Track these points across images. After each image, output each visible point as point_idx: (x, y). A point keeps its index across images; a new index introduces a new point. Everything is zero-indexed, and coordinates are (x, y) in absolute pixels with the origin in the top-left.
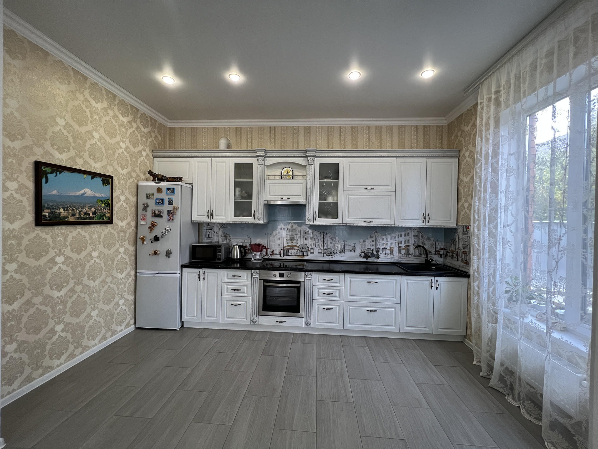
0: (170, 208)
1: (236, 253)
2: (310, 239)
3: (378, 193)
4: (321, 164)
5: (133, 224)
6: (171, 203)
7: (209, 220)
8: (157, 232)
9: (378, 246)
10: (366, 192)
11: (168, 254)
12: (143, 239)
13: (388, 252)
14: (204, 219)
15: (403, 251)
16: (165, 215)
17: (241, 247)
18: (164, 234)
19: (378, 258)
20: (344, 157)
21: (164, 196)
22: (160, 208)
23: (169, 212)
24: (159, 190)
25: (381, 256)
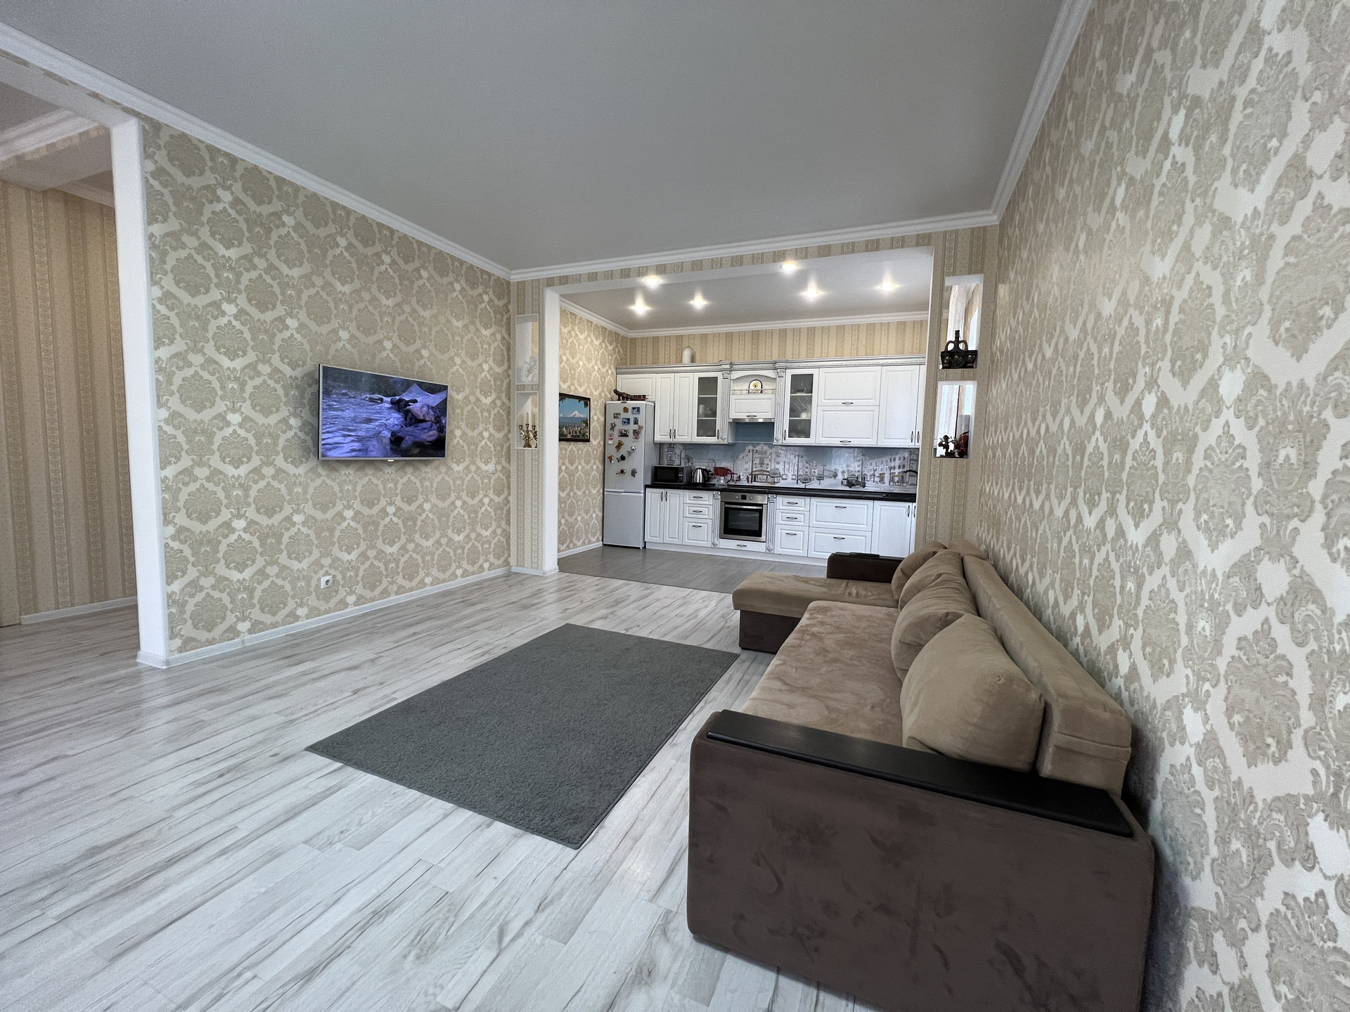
0: (636, 427)
1: (699, 477)
2: (782, 464)
3: (859, 408)
4: (794, 377)
5: (602, 443)
6: (636, 422)
7: (671, 440)
8: (623, 451)
9: (865, 472)
10: (844, 407)
11: (634, 473)
12: (610, 458)
13: (877, 479)
14: (666, 439)
15: (896, 479)
16: (631, 434)
17: (703, 470)
18: (629, 453)
19: (864, 486)
20: (819, 367)
21: (630, 415)
22: (626, 427)
23: (634, 431)
24: (626, 410)
25: (868, 484)
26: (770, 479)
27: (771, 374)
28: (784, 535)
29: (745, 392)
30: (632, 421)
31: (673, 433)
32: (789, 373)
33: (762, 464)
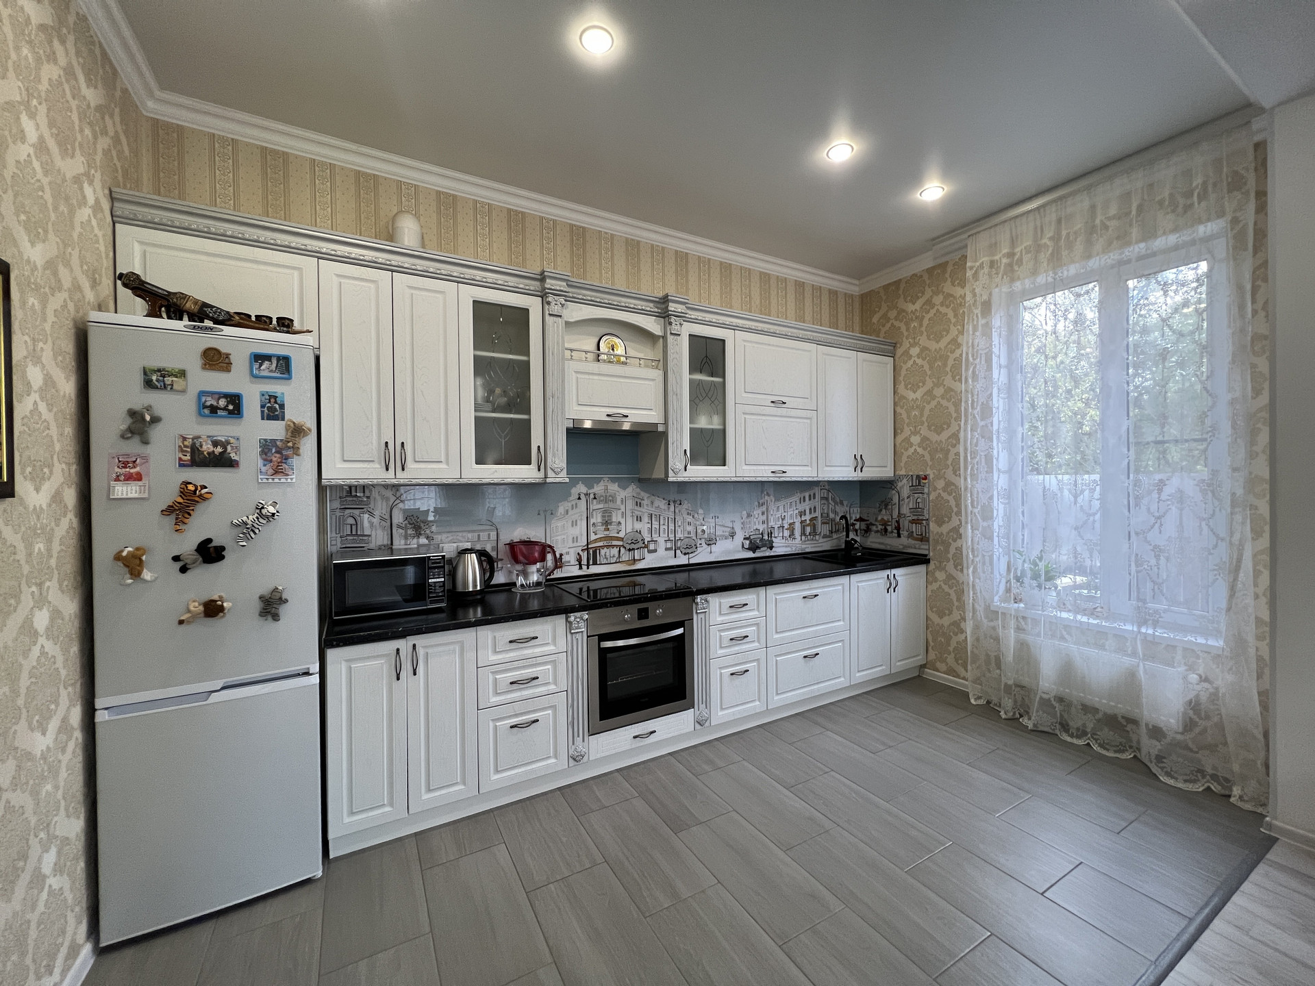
2: (646, 519)
3: (793, 413)
4: (692, 337)
7: (389, 477)
10: (773, 410)
12: (133, 564)
13: (787, 533)
14: (372, 473)
15: (808, 530)
16: (249, 457)
17: (482, 555)
19: (771, 548)
20: (734, 328)
22: (222, 429)
23: (267, 447)
24: (215, 359)
25: (777, 542)
26: (626, 556)
27: (651, 324)
28: (726, 678)
29: (591, 356)
30: (251, 406)
31: (394, 455)
32: (688, 329)
33: (607, 523)
